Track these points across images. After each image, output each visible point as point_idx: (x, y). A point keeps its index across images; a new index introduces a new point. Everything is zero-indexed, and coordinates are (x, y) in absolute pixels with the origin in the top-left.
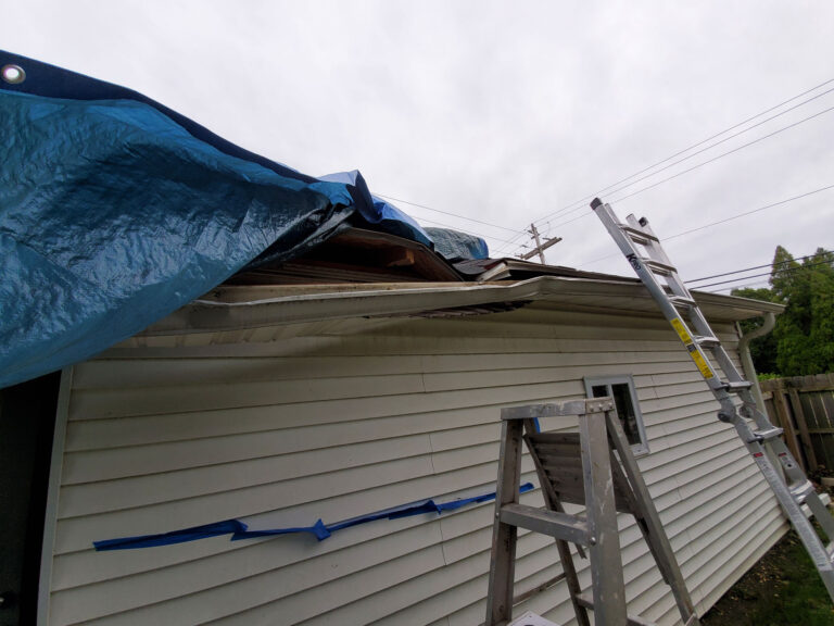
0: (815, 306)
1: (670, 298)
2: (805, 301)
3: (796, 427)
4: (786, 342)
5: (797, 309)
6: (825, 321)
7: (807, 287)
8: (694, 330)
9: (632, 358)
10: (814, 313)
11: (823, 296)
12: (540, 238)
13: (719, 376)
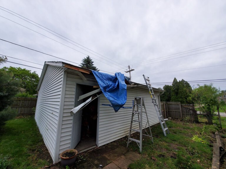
0: (179, 91)
1: (150, 89)
2: (178, 90)
3: (166, 109)
4: (173, 97)
5: (176, 91)
6: (180, 94)
7: (179, 87)
8: (151, 92)
9: (144, 95)
10: (179, 92)
11: (181, 89)
12: (130, 69)
13: (153, 98)
